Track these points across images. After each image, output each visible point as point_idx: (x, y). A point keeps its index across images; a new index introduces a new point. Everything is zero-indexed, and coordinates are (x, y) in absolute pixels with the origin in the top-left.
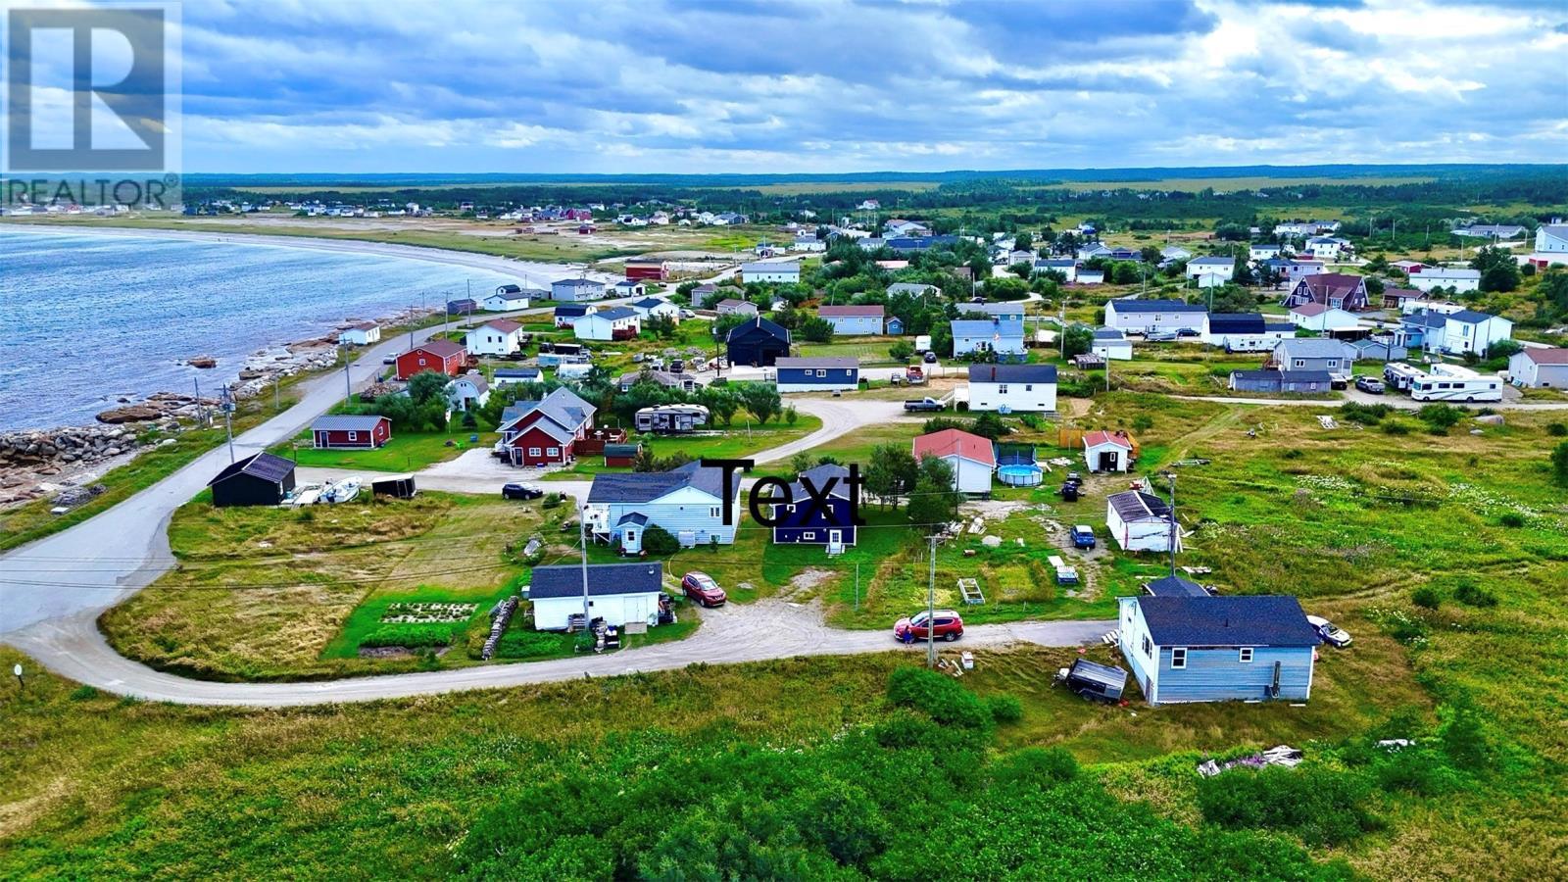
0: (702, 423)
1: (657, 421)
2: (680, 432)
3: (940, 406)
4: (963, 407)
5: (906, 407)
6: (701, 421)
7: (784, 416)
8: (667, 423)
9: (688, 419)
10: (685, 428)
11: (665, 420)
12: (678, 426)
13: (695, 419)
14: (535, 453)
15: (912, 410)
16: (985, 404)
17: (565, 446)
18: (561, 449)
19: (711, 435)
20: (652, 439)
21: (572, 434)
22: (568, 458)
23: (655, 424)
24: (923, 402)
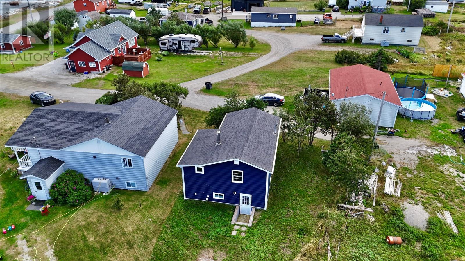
0: (197, 46)
1: (171, 44)
2: (185, 51)
3: (344, 40)
4: (358, 40)
5: (322, 39)
6: (196, 45)
7: (248, 43)
8: (177, 46)
9: (189, 44)
10: (187, 49)
11: (176, 44)
12: (183, 48)
13: (193, 44)
14: (82, 64)
15: (327, 42)
16: (373, 39)
17: (99, 61)
18: (97, 63)
19: (202, 54)
20: (167, 55)
21: (109, 52)
22: (103, 69)
23: (171, 46)
24: (333, 36)
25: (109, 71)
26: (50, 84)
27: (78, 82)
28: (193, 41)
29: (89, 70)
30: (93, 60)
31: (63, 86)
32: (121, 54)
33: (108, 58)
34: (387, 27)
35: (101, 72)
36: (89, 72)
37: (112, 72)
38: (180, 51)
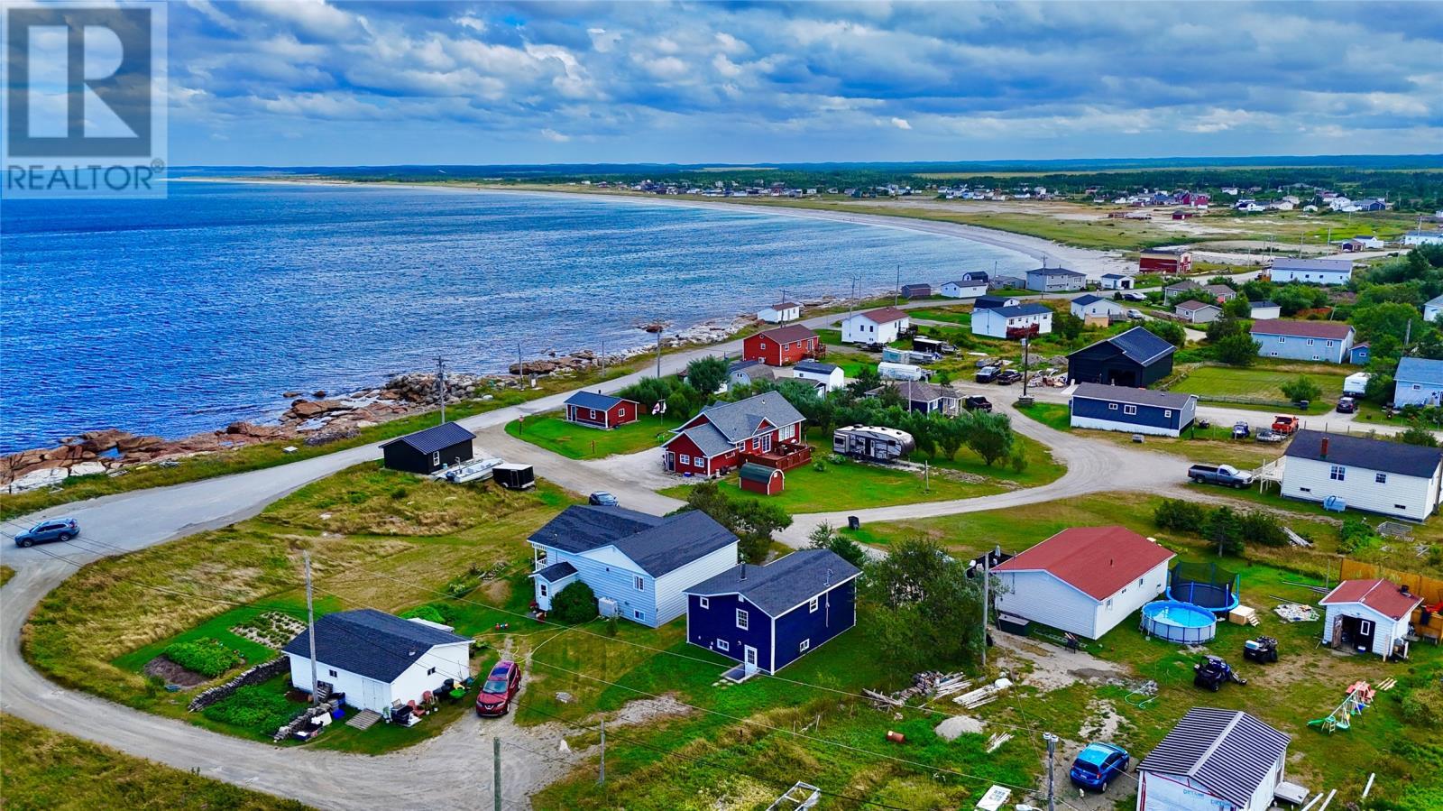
0: (898, 453)
1: (853, 443)
2: (876, 460)
3: (1240, 482)
4: (1273, 488)
5: (1190, 475)
6: (896, 451)
7: (1010, 460)
8: (861, 449)
9: (883, 446)
10: (879, 456)
12: (872, 454)
13: (891, 448)
14: (685, 460)
15: (1200, 481)
16: (1308, 490)
17: (709, 458)
18: (706, 460)
19: (907, 469)
20: (841, 463)
21: (734, 446)
22: (715, 472)
23: (852, 447)
24: (1215, 470)
25: (724, 477)
26: (630, 484)
27: (668, 486)
28: (892, 443)
29: (692, 470)
30: (700, 454)
31: (644, 490)
32: (758, 451)
33: (729, 454)
34: (1339, 466)
35: (709, 476)
36: (692, 475)
37: (727, 479)
38: (866, 457)
